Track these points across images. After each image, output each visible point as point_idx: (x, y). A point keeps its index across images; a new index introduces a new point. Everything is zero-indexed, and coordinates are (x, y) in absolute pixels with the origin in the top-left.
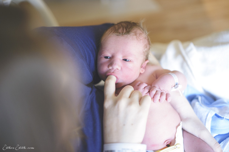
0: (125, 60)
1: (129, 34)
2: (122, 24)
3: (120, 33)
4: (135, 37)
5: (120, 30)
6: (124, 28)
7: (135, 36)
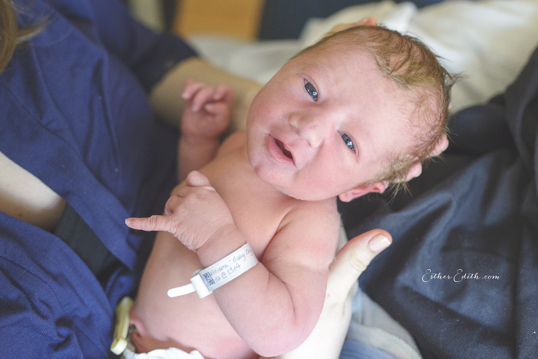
0: (346, 138)
1: (406, 88)
2: (415, 48)
3: (388, 65)
4: (411, 107)
5: (394, 59)
6: (408, 63)
7: (413, 107)
